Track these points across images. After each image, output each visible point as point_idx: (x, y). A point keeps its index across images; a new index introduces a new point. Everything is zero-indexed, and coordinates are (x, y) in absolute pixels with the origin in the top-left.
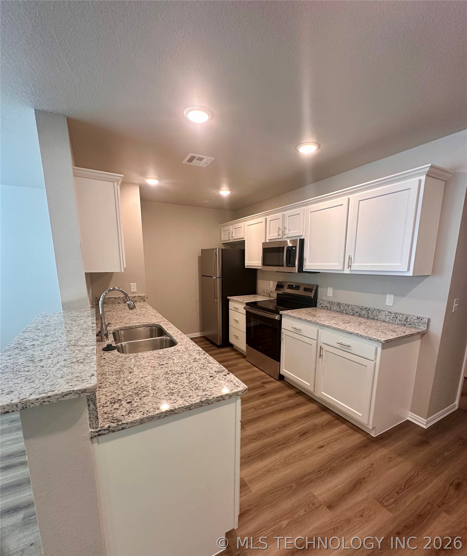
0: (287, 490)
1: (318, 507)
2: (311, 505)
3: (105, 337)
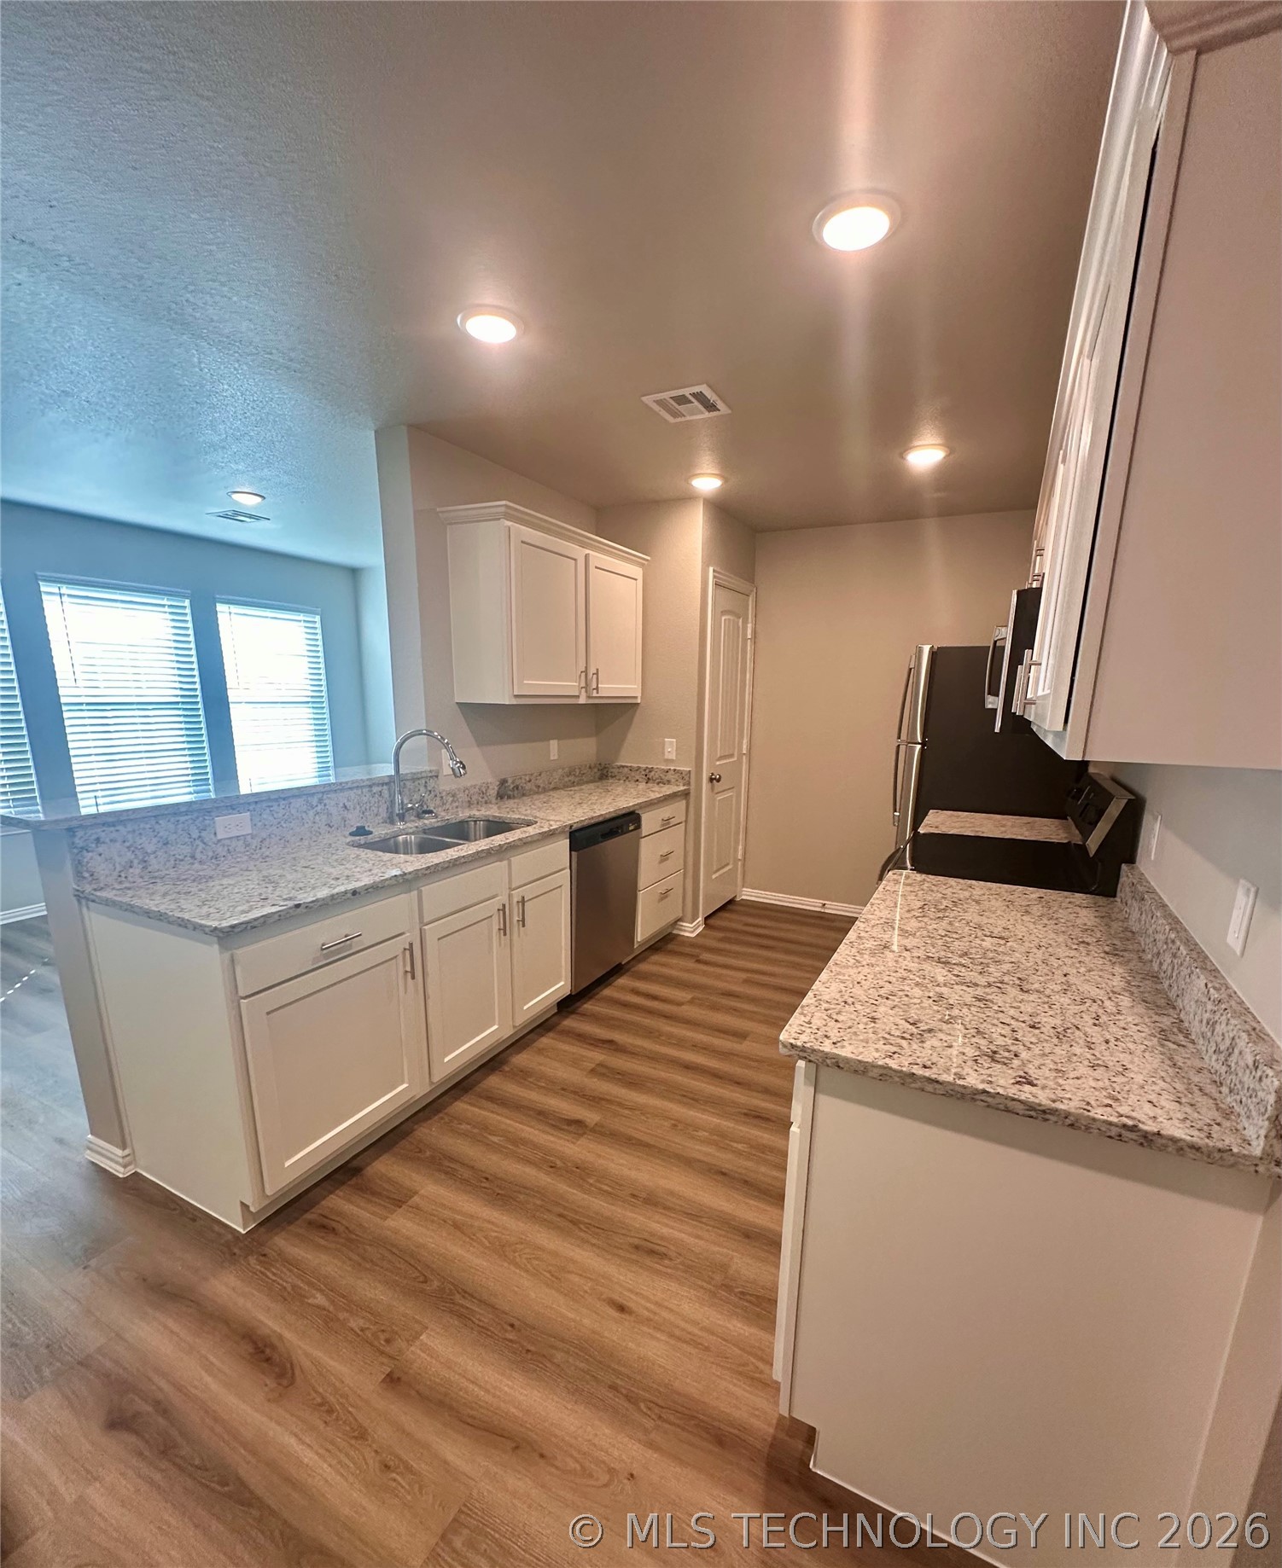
0: (414, 1276)
1: (382, 1353)
2: (382, 1337)
3: (397, 818)
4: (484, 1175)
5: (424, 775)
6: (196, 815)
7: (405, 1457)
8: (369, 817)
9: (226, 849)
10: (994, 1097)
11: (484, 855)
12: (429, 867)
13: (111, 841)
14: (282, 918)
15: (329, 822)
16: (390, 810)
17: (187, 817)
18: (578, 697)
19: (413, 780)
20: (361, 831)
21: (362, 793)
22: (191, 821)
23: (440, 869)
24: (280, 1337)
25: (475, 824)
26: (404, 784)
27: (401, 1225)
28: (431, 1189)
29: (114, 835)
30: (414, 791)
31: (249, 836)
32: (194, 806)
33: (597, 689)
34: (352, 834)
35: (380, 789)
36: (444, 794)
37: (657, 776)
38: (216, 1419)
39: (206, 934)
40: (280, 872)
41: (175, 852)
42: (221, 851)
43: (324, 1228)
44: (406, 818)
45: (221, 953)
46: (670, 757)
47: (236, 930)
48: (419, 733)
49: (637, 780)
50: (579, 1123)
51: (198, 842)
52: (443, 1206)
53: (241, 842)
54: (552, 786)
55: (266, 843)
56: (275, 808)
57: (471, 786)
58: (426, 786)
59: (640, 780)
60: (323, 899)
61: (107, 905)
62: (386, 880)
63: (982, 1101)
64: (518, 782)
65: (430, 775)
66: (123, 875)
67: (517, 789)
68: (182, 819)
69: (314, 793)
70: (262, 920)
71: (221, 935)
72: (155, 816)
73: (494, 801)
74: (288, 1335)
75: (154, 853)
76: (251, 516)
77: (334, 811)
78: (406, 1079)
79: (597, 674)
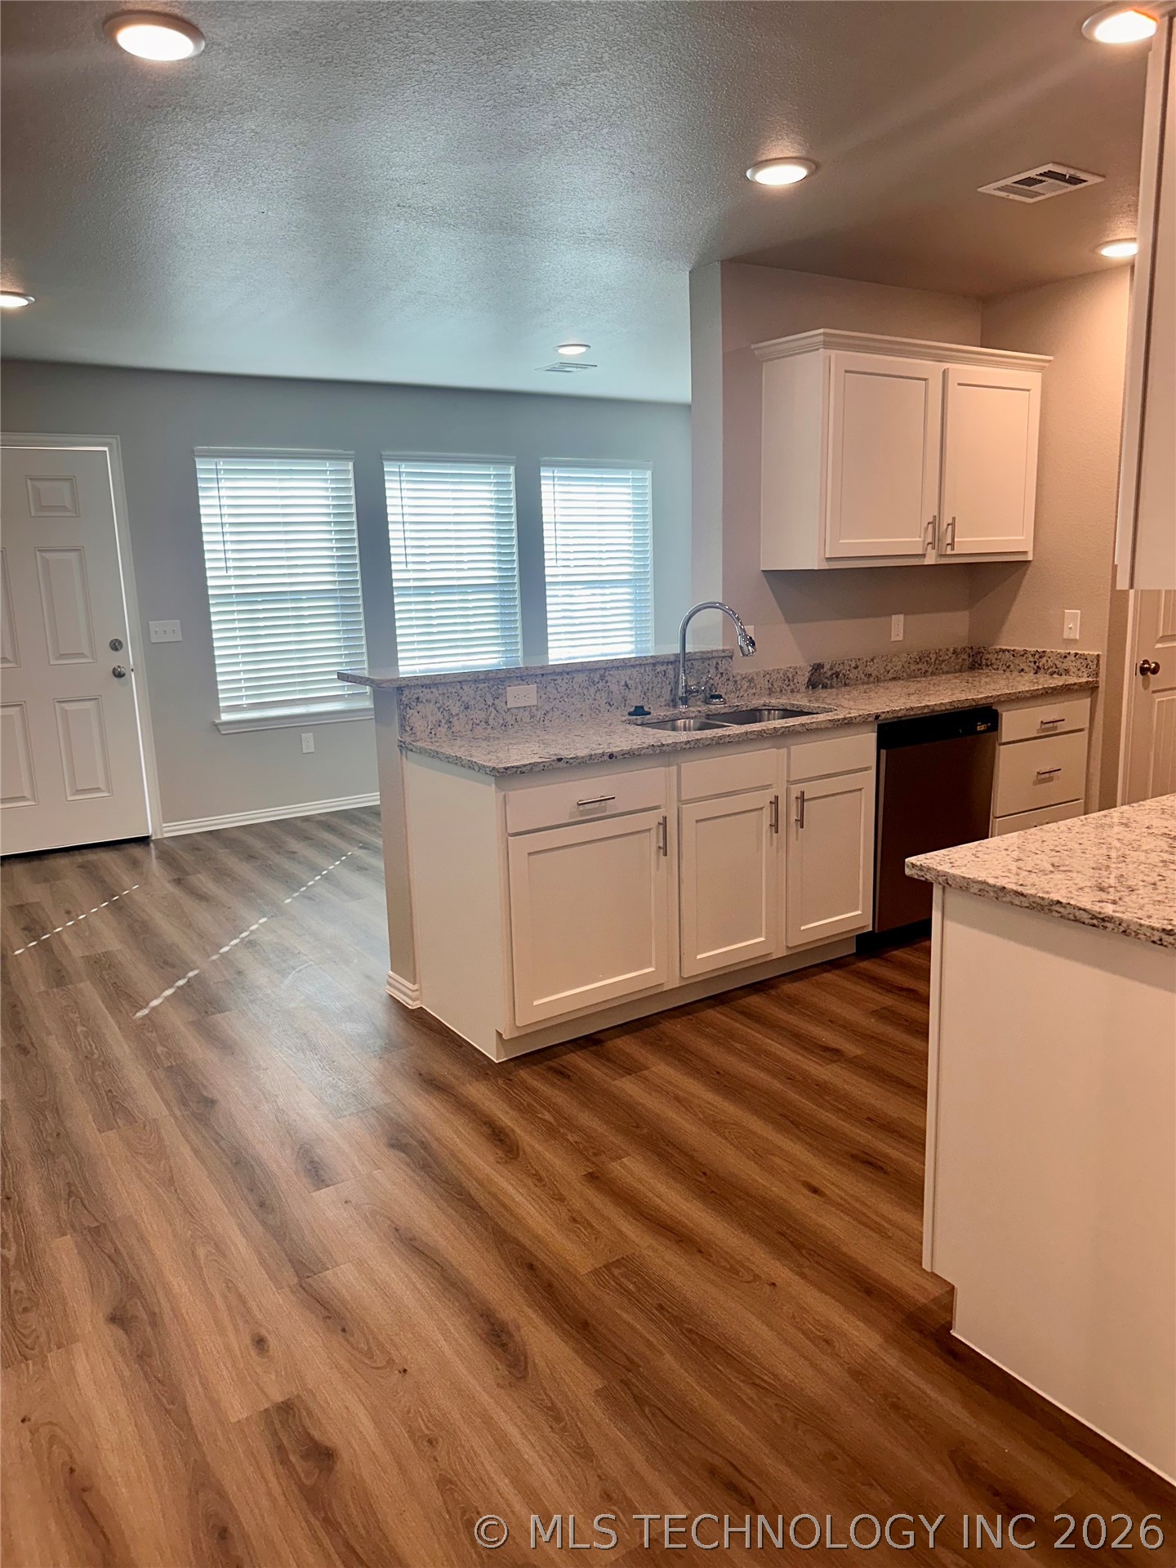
0: (628, 1121)
1: (589, 1160)
2: (591, 1150)
3: (680, 702)
4: (718, 1070)
5: (715, 654)
6: (491, 683)
7: (588, 1218)
8: (650, 698)
9: (514, 717)
10: (1065, 907)
11: (753, 737)
12: (688, 742)
13: (427, 701)
14: (546, 768)
15: (610, 700)
16: (673, 692)
17: (484, 685)
18: (924, 555)
19: (703, 660)
20: (639, 711)
21: (645, 671)
22: (487, 689)
23: (701, 745)
24: (513, 1131)
25: (769, 713)
26: (692, 664)
27: (627, 1086)
28: (663, 1069)
29: (429, 696)
30: (703, 673)
31: (535, 708)
32: (491, 675)
33: (952, 544)
34: (630, 714)
35: (664, 668)
36: (739, 678)
37: (1050, 663)
38: (460, 1162)
39: (487, 773)
40: (553, 738)
41: (472, 717)
42: (510, 719)
43: (562, 1073)
44: (690, 702)
45: (496, 792)
46: (1072, 636)
47: (509, 772)
48: (711, 606)
49: (1022, 670)
50: (836, 1051)
51: (492, 709)
52: (669, 1082)
53: (527, 713)
54: (890, 675)
55: (549, 716)
56: (559, 681)
57: (773, 670)
58: (717, 668)
59: (1027, 669)
60: (583, 758)
61: (420, 753)
62: (643, 748)
63: (1057, 911)
64: (837, 669)
65: (723, 655)
66: (433, 732)
67: (837, 677)
68: (481, 686)
69: (596, 669)
70: (529, 767)
71: (497, 774)
72: (459, 682)
73: (803, 688)
74: (517, 1130)
75: (457, 715)
76: (577, 366)
77: (614, 688)
78: (653, 963)
79: (953, 524)
